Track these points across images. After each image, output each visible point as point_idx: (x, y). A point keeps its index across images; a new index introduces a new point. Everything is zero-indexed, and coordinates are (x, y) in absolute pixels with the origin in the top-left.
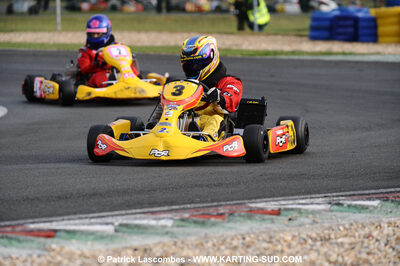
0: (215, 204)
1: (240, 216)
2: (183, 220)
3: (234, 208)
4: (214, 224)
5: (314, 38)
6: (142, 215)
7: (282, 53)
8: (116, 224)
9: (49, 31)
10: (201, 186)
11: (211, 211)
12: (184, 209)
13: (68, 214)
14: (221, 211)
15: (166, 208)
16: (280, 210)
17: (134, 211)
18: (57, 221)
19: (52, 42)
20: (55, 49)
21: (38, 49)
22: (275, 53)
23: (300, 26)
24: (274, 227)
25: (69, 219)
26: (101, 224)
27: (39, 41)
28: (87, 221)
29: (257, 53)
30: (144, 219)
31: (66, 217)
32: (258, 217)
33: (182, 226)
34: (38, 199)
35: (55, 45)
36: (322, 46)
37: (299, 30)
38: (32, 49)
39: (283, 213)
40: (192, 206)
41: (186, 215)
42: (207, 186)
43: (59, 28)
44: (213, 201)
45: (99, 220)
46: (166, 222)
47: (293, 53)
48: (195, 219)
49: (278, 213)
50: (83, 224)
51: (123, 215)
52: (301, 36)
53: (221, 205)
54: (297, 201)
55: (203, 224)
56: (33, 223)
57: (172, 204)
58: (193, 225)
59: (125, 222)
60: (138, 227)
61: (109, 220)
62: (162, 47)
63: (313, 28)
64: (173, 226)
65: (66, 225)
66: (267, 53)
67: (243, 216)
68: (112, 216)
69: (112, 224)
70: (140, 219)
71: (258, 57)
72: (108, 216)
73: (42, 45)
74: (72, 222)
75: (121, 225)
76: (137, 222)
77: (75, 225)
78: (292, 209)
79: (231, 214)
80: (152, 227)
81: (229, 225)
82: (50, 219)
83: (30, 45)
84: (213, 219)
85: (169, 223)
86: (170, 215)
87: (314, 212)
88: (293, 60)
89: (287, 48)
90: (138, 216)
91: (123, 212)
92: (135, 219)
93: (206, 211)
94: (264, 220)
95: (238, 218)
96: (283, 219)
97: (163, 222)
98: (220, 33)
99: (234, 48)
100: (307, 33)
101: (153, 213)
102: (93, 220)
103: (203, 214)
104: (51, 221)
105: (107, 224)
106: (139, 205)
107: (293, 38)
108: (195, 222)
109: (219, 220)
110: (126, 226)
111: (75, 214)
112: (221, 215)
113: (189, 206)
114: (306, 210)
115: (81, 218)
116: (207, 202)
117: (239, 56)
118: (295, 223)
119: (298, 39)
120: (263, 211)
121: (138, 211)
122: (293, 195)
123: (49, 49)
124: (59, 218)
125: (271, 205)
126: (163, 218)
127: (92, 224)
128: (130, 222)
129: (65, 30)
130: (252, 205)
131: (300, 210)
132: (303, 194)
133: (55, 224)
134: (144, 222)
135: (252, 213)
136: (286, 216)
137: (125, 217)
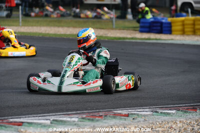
0: (98, 111)
2: (83, 118)
4: (97, 121)
5: (141, 32)
6: (63, 116)
7: (127, 38)
9: (16, 26)
11: (96, 114)
12: (83, 113)
13: (28, 114)
14: (101, 114)
15: (74, 112)
16: (129, 114)
17: (59, 113)
22: (124, 38)
23: (135, 26)
24: (126, 122)
25: (29, 117)
26: (44, 120)
28: (37, 118)
29: (116, 38)
30: (64, 117)
31: (27, 116)
32: (118, 117)
34: (13, 107)
35: (19, 33)
36: (145, 36)
39: (130, 116)
40: (87, 111)
41: (84, 116)
42: (94, 102)
43: (21, 24)
44: (96, 109)
45: (43, 118)
46: (75, 119)
47: (132, 38)
48: (88, 118)
49: (127, 116)
50: (36, 120)
52: (136, 30)
53: (100, 112)
54: (136, 110)
55: (92, 120)
57: (77, 110)
58: (87, 121)
59: (55, 119)
60: (62, 121)
61: (48, 118)
63: (141, 27)
64: (78, 121)
66: (120, 38)
68: (49, 116)
69: (49, 120)
70: (62, 117)
71: (115, 40)
74: (30, 118)
75: (53, 120)
76: (61, 119)
77: (32, 120)
78: (134, 114)
79: (106, 116)
81: (105, 121)
82: (20, 117)
84: (97, 118)
85: (76, 120)
86: (76, 116)
87: (145, 116)
88: (132, 42)
89: (129, 36)
90: (61, 116)
91: (54, 114)
92: (60, 117)
94: (121, 119)
95: (110, 118)
96: (130, 118)
97: (73, 119)
99: (104, 36)
100: (139, 29)
101: (68, 114)
102: (40, 118)
103: (93, 116)
104: (20, 118)
105: (47, 120)
106: (61, 110)
107: (132, 31)
108: (89, 119)
109: (100, 119)
110: (56, 121)
111: (31, 114)
112: (101, 116)
113: (85, 111)
114: (141, 114)
115: (34, 117)
116: (93, 109)
118: (136, 120)
119: (134, 32)
120: (120, 115)
121: (61, 113)
122: (134, 107)
124: (23, 116)
125: (124, 112)
126: (73, 117)
127: (40, 119)
128: (57, 119)
129: (24, 26)
130: (115, 112)
131: (138, 115)
132: (139, 106)
133: (22, 119)
134: (65, 119)
135: (115, 115)
136: (131, 117)
137: (55, 116)
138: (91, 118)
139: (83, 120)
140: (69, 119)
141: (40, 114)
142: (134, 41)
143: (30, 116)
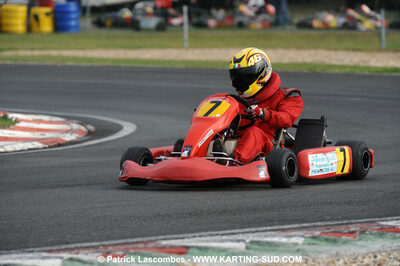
1: (371, 234)
3: (365, 226)
8: (248, 241)
10: (331, 204)
18: (188, 238)
19: (179, 59)
20: (183, 66)
21: (166, 66)
27: (167, 58)
33: (313, 244)
38: (160, 66)
51: (254, 232)
56: (165, 239)
65: (198, 242)
67: (375, 234)
72: (239, 233)
73: (170, 62)
80: (283, 244)
83: (158, 62)
93: (337, 229)
98: (347, 49)
117: (367, 73)
123: (177, 66)
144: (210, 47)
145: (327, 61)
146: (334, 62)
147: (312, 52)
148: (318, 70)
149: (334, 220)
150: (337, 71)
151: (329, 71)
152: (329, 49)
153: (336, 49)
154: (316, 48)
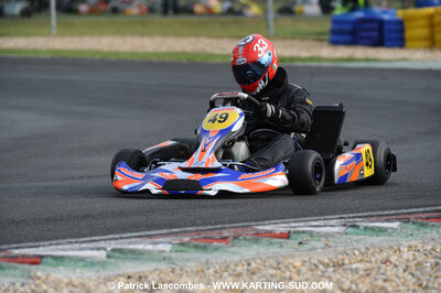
0: (219, 226)
1: (245, 239)
2: (182, 244)
3: (240, 231)
4: (216, 249)
5: (334, 43)
6: (138, 240)
7: (299, 59)
8: (109, 249)
9: (43, 35)
11: (214, 234)
12: (185, 232)
13: (57, 238)
14: (226, 235)
15: (165, 231)
16: (289, 232)
17: (129, 235)
18: (44, 246)
19: (45, 48)
20: (48, 56)
21: (30, 55)
22: (292, 59)
23: (320, 30)
24: (283, 251)
25: (57, 244)
26: (91, 249)
27: (31, 47)
28: (77, 245)
30: (139, 243)
31: (54, 242)
32: (265, 240)
33: (182, 251)
34: (24, 221)
35: (48, 51)
36: (343, 52)
37: (319, 34)
38: (23, 55)
39: (293, 236)
40: (193, 228)
41: (186, 239)
43: (54, 32)
44: (216, 223)
45: (91, 245)
46: (164, 246)
47: (311, 59)
48: (195, 243)
49: (287, 236)
50: (72, 250)
51: (117, 239)
52: (321, 40)
53: (224, 228)
54: (309, 223)
55: (205, 248)
56: (17, 248)
57: (172, 226)
58: (193, 250)
59: (119, 247)
60: (133, 252)
61: (102, 244)
62: (167, 54)
63: (334, 32)
64: (171, 251)
65: (53, 250)
67: (249, 240)
68: (105, 240)
69: (105, 249)
70: (135, 243)
72: (101, 240)
73: (34, 51)
74: (60, 247)
75: (113, 250)
76: (132, 247)
77: (64, 250)
78: (303, 232)
79: (236, 238)
80: (149, 252)
81: (233, 250)
82: (37, 244)
83: (21, 51)
84: (215, 243)
85: (167, 248)
86: (168, 239)
87: (326, 235)
88: (311, 68)
89: (305, 54)
90: (133, 240)
91: (117, 236)
92: (130, 243)
93: (209, 234)
94: (271, 244)
95: (247, 243)
96: (292, 243)
97: (160, 247)
100: (327, 37)
101: (149, 236)
102: (84, 245)
103: (205, 238)
104: (37, 247)
105: (99, 249)
106: (135, 227)
107: (313, 43)
108: (196, 247)
109: (222, 244)
110: (120, 251)
111: (64, 238)
113: (190, 229)
114: (318, 233)
115: (70, 243)
116: (212, 224)
118: (306, 247)
119: (317, 44)
120: (271, 235)
121: (134, 234)
122: (305, 216)
123: (42, 56)
124: (45, 243)
125: (280, 228)
126: (161, 242)
127: (81, 249)
128: (123, 247)
129: (63, 35)
130: (258, 227)
131: (311, 234)
132: (317, 215)
133: (41, 249)
134: (140, 247)
135: (259, 236)
136: (296, 239)
137: (119, 241)
138: (202, 244)
139: (183, 248)
140: (150, 247)
141: (85, 236)
142: (314, 64)
143: (60, 241)
144: (81, 34)
145: (208, 50)
146: (216, 51)
147: (193, 40)
148: (198, 59)
149: (206, 225)
150: (218, 61)
151: (210, 61)
152: (212, 37)
153: (219, 37)
154: (197, 35)
